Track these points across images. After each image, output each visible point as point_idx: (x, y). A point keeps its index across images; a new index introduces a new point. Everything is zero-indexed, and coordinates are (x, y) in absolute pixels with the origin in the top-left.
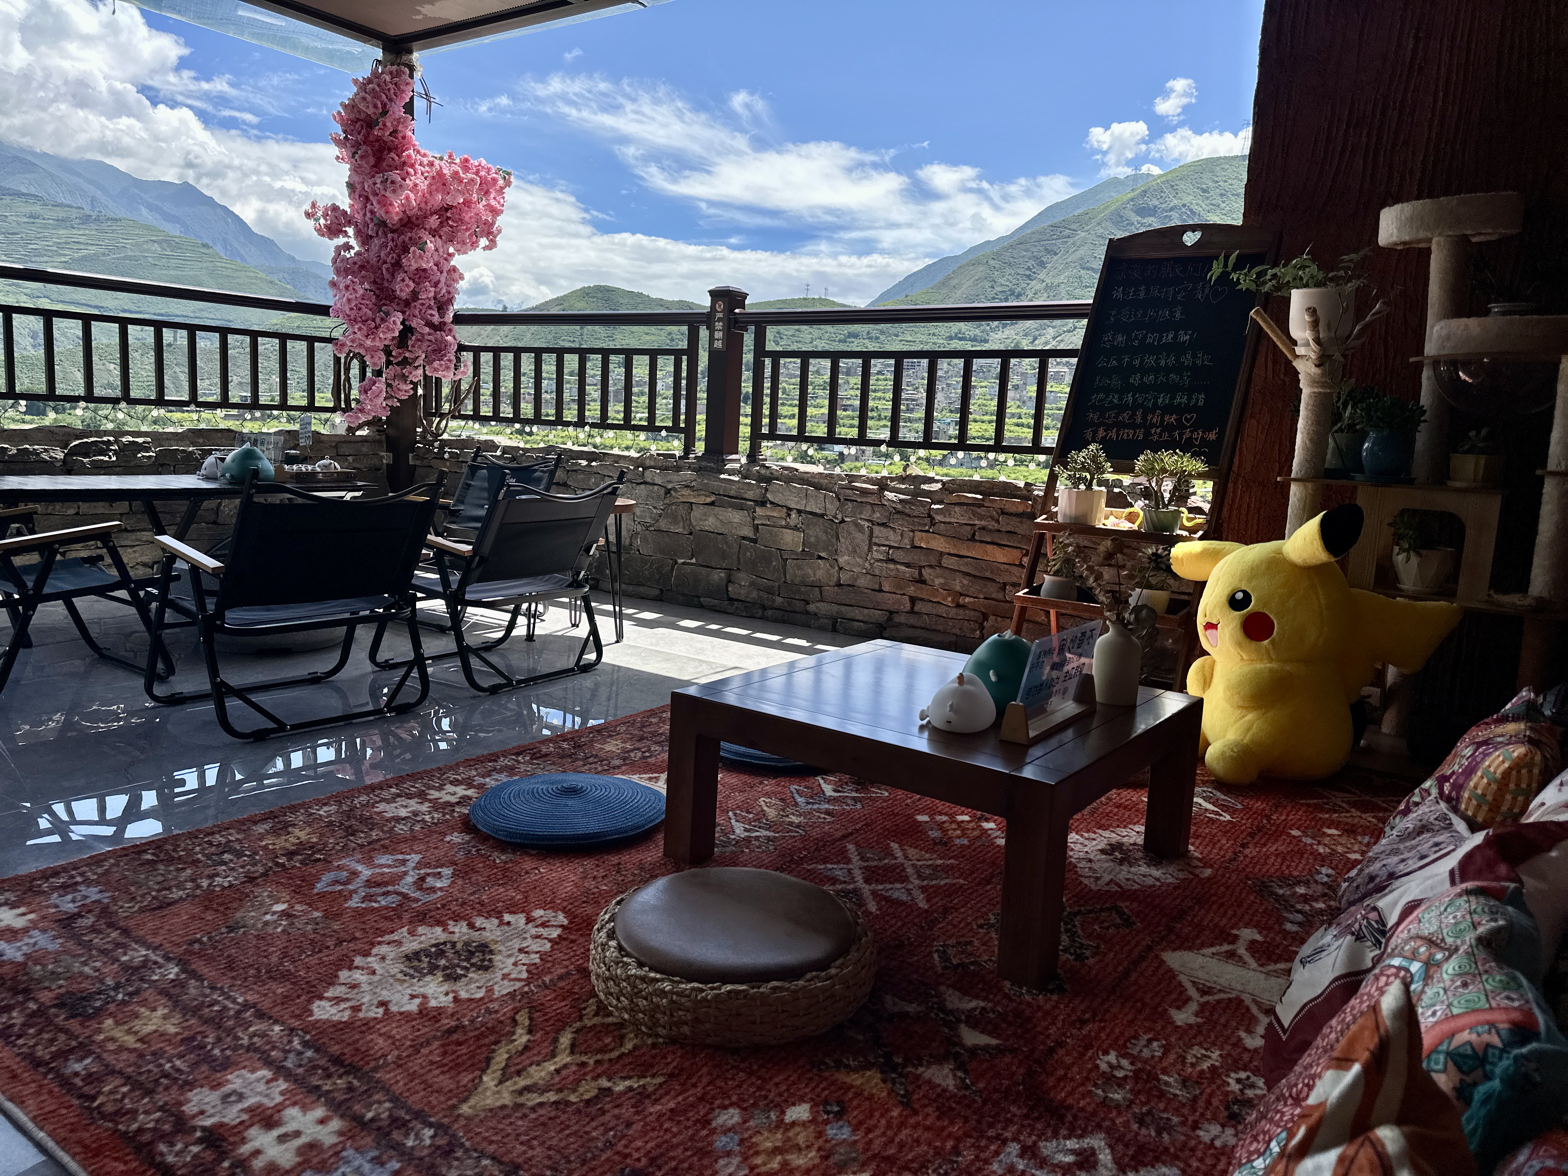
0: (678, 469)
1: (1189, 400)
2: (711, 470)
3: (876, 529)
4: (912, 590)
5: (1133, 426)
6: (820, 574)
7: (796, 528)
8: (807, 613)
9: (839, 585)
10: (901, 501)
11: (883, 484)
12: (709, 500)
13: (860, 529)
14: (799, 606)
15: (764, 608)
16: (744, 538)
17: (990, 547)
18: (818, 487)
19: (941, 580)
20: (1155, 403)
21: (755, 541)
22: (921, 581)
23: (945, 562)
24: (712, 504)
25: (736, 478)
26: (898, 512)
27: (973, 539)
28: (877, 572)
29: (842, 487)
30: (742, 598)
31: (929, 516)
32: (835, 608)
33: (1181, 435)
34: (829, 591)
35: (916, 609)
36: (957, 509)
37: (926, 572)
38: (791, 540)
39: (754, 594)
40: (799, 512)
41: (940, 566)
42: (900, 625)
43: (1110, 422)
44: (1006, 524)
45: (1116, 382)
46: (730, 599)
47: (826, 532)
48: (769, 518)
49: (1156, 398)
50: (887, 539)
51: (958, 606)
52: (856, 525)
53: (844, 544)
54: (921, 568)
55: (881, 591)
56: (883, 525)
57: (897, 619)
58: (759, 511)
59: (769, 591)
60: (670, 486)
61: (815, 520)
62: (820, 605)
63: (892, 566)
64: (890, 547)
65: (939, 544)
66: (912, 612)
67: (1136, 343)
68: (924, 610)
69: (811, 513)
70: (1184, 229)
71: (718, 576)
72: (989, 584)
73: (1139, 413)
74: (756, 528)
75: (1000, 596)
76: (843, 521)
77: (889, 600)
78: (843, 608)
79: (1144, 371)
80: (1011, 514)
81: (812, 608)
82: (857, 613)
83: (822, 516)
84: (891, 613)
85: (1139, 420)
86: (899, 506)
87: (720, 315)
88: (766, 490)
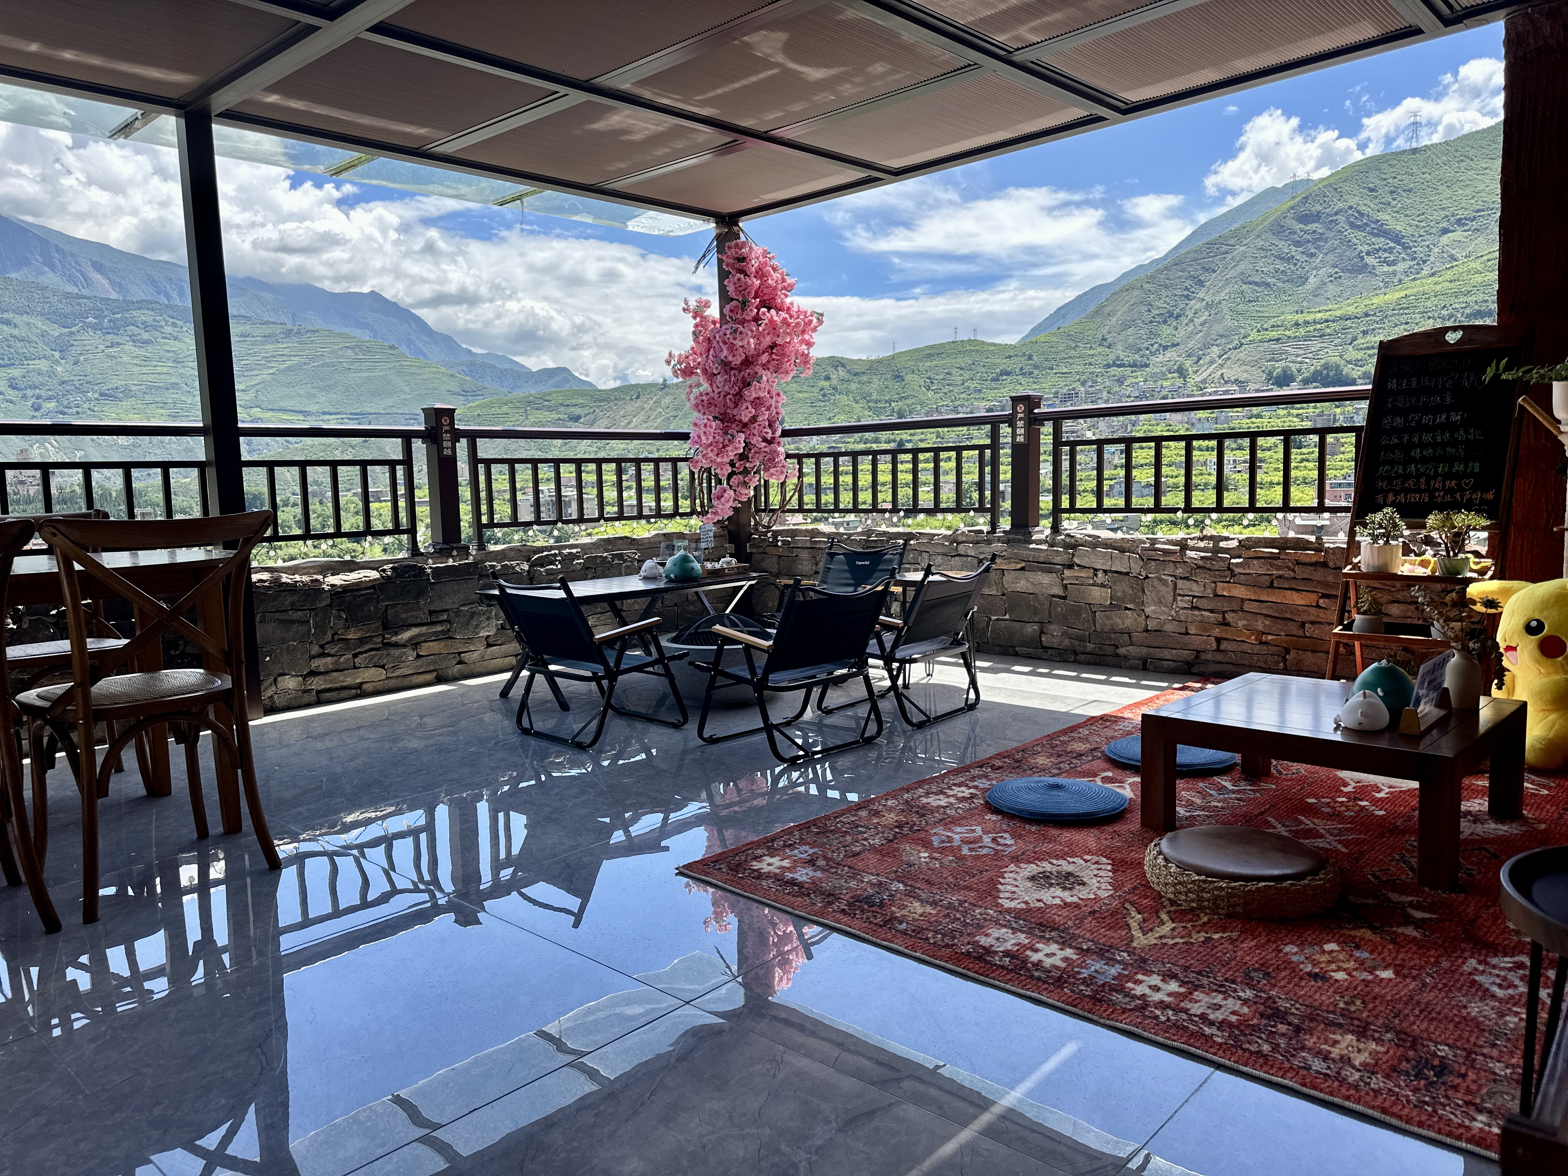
0: (989, 542)
1: (1466, 467)
2: (1019, 541)
3: (1180, 583)
4: (1217, 632)
5: (1419, 491)
6: (1128, 622)
7: (1102, 585)
8: (1117, 655)
9: (1147, 631)
10: (1202, 558)
11: (1183, 545)
12: (1019, 566)
13: (1164, 583)
14: (1109, 650)
15: (1075, 653)
16: (1053, 596)
17: (1288, 592)
18: (1122, 551)
19: (1245, 622)
20: (1436, 472)
21: (1065, 598)
22: (1225, 624)
23: (1246, 606)
24: (1023, 569)
25: (1044, 547)
26: (1199, 567)
27: (1271, 586)
28: (1183, 618)
29: (1146, 549)
30: (1055, 646)
31: (1229, 569)
32: (1145, 650)
33: (1462, 496)
34: (1137, 636)
35: (1222, 647)
36: (1255, 562)
37: (1229, 617)
38: (1098, 595)
39: (1067, 642)
40: (1105, 572)
41: (1242, 610)
42: (1207, 661)
43: (1397, 488)
44: (1300, 572)
45: (1398, 455)
46: (1043, 647)
47: (1132, 587)
48: (1077, 578)
49: (1436, 468)
50: (1191, 590)
51: (1261, 643)
52: (1161, 580)
53: (1149, 595)
54: (1224, 613)
55: (1187, 634)
56: (1185, 578)
57: (1204, 657)
58: (1067, 572)
59: (1081, 639)
60: (981, 557)
61: (1122, 577)
62: (1130, 648)
63: (1197, 613)
64: (1194, 597)
65: (1240, 592)
66: (1218, 650)
67: (1413, 424)
68: (1229, 648)
69: (1116, 572)
70: (1446, 330)
71: (1031, 629)
72: (1290, 623)
73: (1423, 480)
74: (1065, 587)
75: (1301, 633)
76: (1147, 577)
77: (1196, 642)
78: (1152, 650)
79: (1423, 446)
80: (1305, 564)
81: (1122, 651)
82: (1166, 654)
83: (1127, 574)
84: (1198, 652)
85: (1423, 486)
86: (1201, 563)
87: (1022, 415)
88: (1073, 555)
